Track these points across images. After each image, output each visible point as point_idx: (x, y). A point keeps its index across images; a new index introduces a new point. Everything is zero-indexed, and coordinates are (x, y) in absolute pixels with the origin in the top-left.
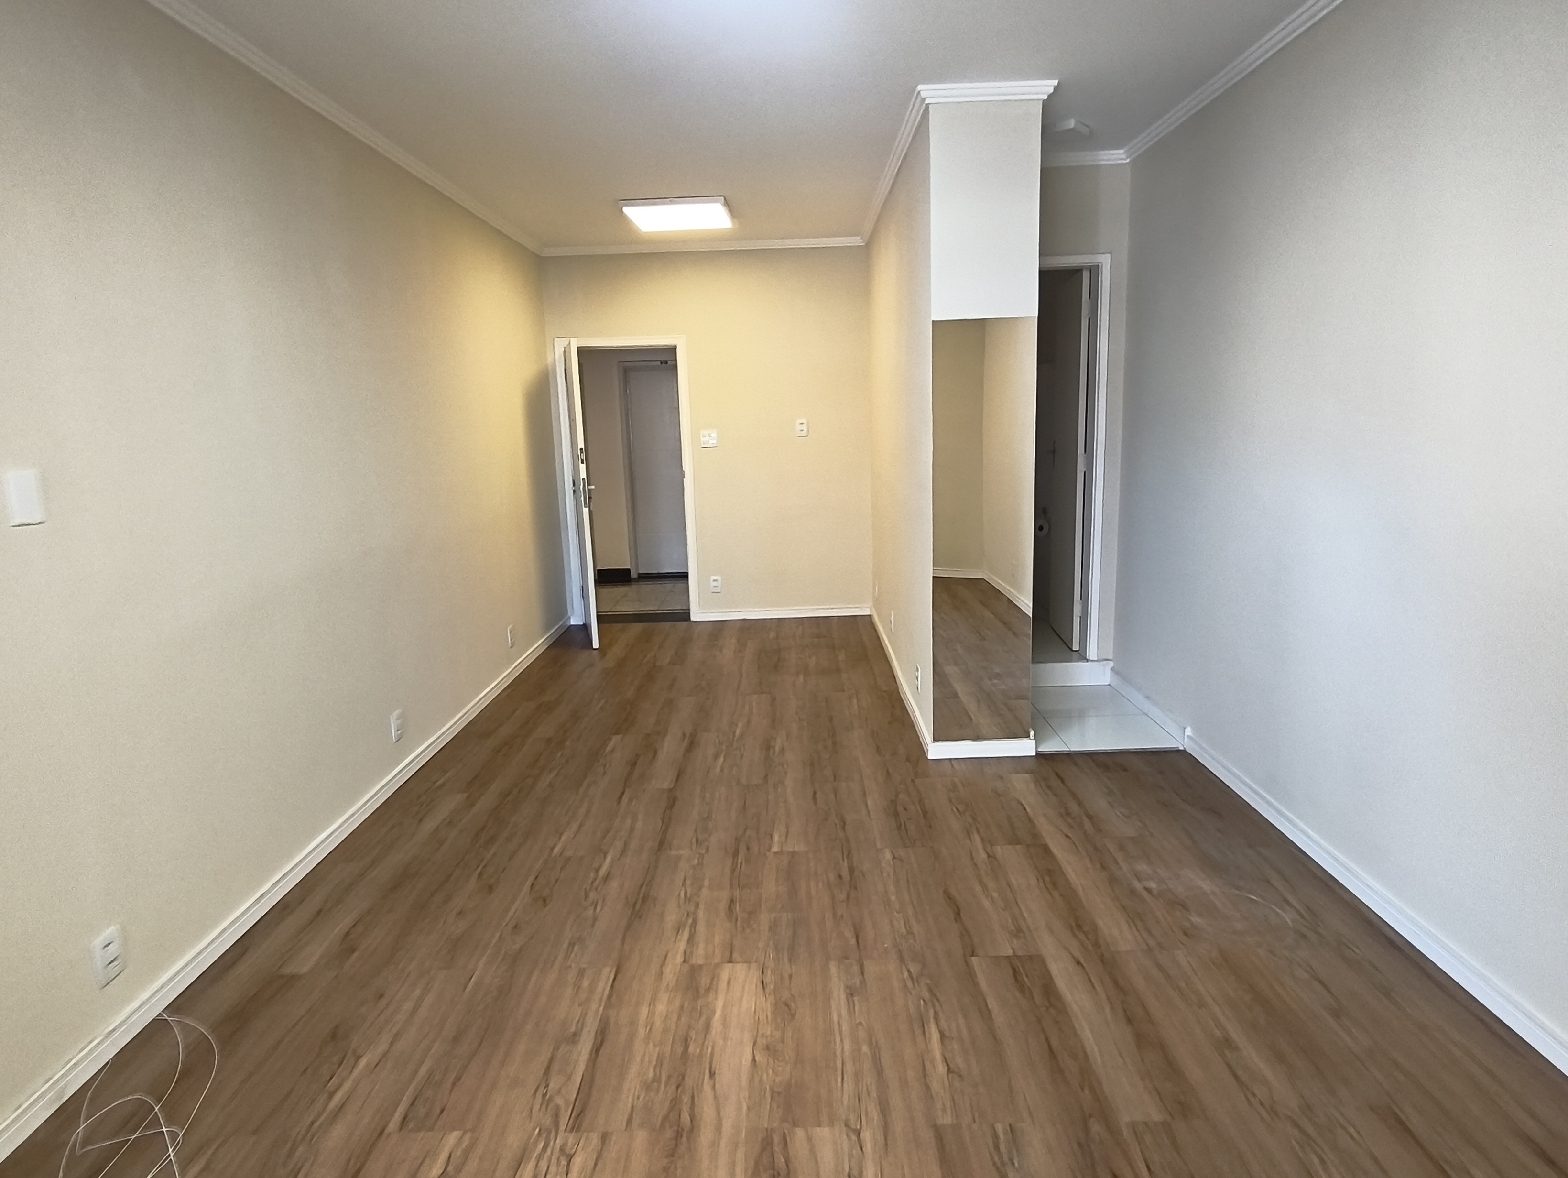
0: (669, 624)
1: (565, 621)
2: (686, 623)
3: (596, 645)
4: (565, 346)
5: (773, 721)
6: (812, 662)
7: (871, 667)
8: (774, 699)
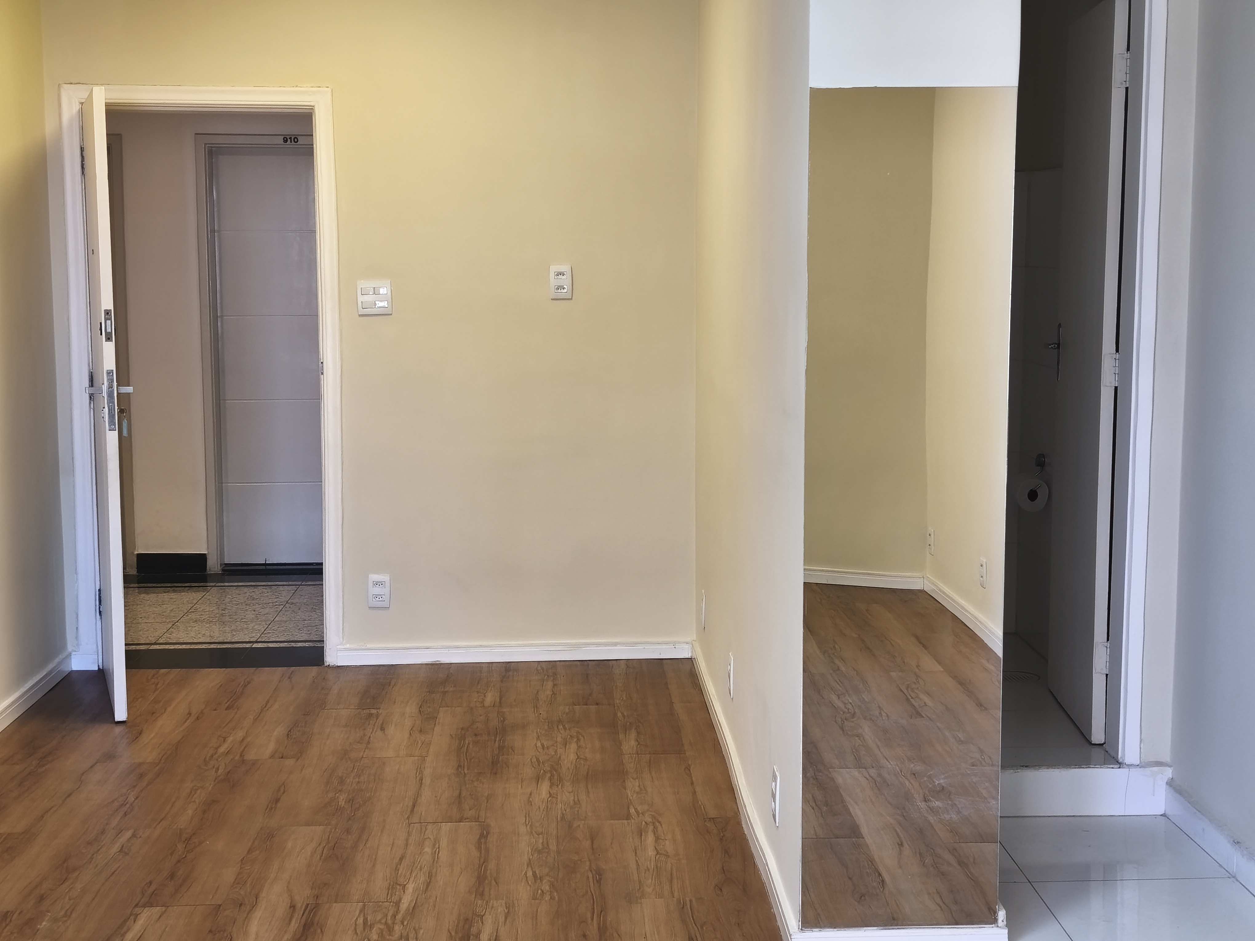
0: (280, 670)
1: (60, 663)
2: (312, 671)
3: (121, 712)
4: (83, 101)
5: (481, 879)
6: (569, 756)
7: (688, 768)
8: (484, 836)
